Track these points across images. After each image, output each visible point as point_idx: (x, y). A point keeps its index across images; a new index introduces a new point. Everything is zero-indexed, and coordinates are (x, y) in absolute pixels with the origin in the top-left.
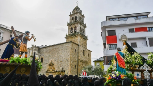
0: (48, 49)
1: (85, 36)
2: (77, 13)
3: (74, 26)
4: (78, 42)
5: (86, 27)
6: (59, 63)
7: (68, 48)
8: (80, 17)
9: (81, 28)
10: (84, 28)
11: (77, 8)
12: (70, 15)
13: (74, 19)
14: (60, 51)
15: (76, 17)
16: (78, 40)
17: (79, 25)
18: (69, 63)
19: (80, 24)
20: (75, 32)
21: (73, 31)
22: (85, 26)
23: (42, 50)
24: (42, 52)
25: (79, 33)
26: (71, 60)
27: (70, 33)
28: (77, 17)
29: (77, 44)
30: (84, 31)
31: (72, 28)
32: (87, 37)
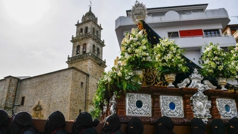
0: (34, 81)
1: (101, 60)
2: (88, 21)
3: (83, 42)
4: (88, 70)
5: (104, 46)
6: (51, 106)
7: (68, 78)
8: (94, 28)
9: (94, 46)
10: (100, 47)
11: (90, 14)
12: (78, 25)
13: (83, 31)
14: (55, 84)
15: (87, 28)
16: (88, 65)
17: (91, 41)
18: (69, 105)
19: (94, 39)
20: (84, 52)
21: (81, 50)
22: (102, 44)
23: (24, 83)
24: (23, 86)
25: (90, 54)
26: (71, 100)
27: (75, 55)
28: (89, 27)
29: (86, 72)
30: (99, 52)
31: (79, 47)
32: (105, 62)
